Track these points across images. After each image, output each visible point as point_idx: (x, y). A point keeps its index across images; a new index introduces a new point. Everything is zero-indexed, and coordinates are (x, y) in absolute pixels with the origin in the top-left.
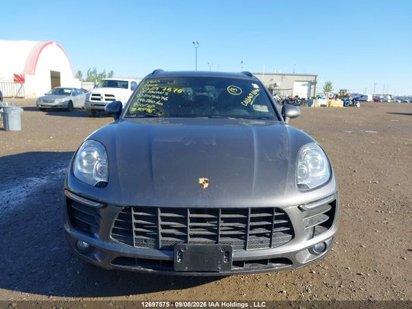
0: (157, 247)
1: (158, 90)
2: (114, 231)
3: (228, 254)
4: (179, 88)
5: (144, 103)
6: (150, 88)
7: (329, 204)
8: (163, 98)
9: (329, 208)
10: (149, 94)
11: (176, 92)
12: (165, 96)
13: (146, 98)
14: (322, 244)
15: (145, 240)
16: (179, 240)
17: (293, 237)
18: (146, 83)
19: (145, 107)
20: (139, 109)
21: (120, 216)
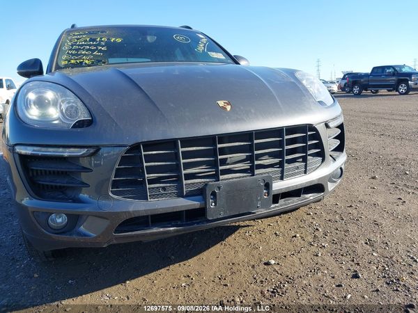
0: (180, 195)
1: (90, 41)
2: (115, 184)
3: (268, 186)
4: (117, 37)
5: (77, 55)
6: (78, 39)
7: (337, 127)
8: (100, 48)
9: (339, 131)
10: (79, 45)
11: (115, 41)
12: (103, 46)
13: (77, 50)
14: (339, 170)
15: (164, 188)
16: (208, 180)
17: (323, 160)
18: (69, 35)
19: (80, 59)
20: (72, 61)
21: (124, 160)
